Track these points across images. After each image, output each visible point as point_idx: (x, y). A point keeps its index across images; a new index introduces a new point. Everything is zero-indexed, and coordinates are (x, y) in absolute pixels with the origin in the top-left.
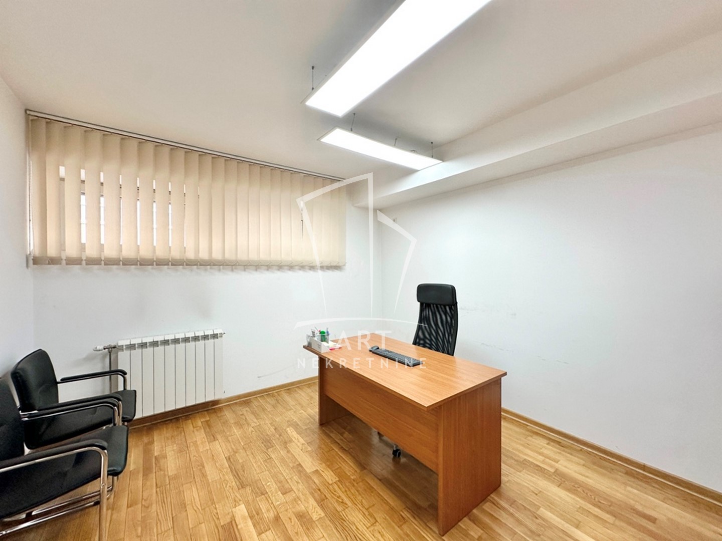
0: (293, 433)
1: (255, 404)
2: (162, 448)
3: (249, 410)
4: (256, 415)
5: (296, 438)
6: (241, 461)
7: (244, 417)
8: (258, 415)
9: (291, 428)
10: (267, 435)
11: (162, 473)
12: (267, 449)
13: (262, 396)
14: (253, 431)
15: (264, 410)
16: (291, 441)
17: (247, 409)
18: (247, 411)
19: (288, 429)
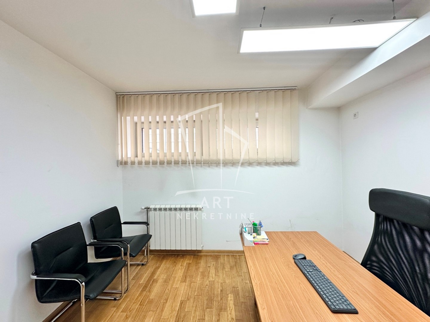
0: (231, 301)
1: (221, 260)
2: (160, 274)
3: (215, 265)
4: (217, 271)
5: (231, 308)
6: (186, 310)
7: (209, 269)
8: (218, 271)
9: (232, 295)
10: (214, 294)
11: (149, 293)
12: (207, 308)
13: (229, 255)
14: (207, 286)
15: (224, 268)
16: (225, 309)
17: (215, 263)
18: (213, 264)
19: (230, 295)
